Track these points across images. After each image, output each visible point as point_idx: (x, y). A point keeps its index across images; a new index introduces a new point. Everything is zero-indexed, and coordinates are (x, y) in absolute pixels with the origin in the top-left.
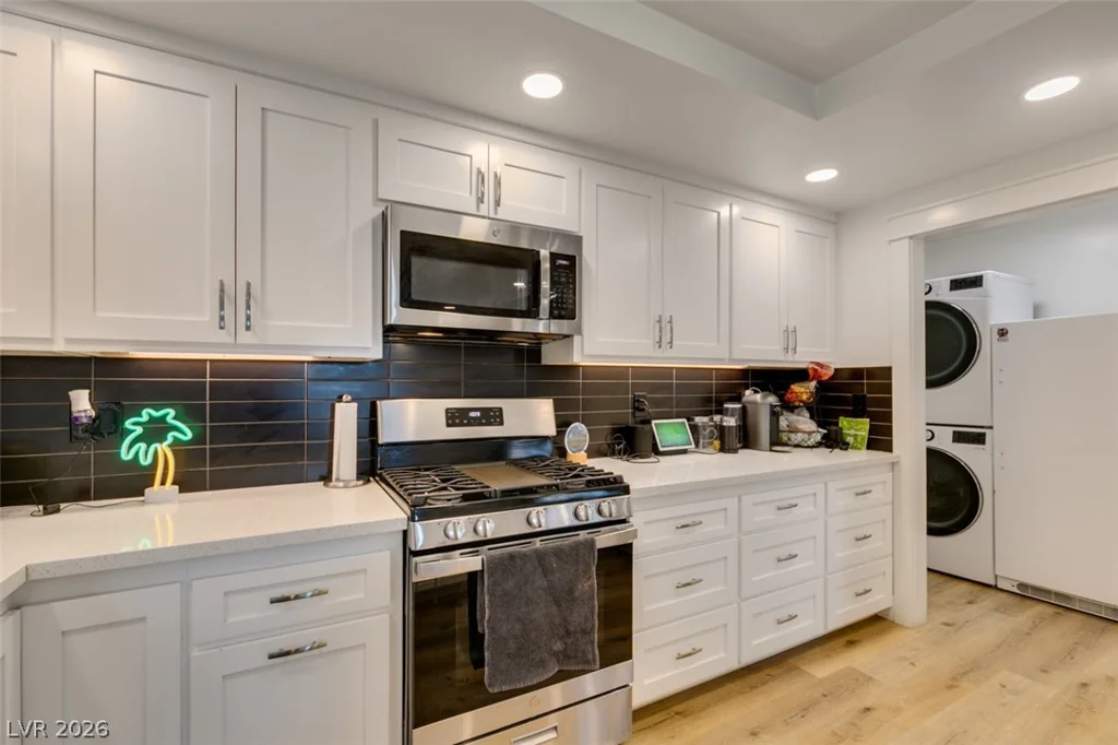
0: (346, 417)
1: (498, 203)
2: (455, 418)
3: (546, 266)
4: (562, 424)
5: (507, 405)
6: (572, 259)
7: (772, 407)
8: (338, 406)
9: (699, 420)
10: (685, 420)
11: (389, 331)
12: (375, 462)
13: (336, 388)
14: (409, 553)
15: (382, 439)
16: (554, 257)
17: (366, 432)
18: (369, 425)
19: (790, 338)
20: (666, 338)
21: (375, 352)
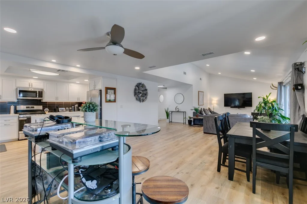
0: (12, 108)
1: (32, 86)
2: (27, 108)
3: (38, 93)
4: (44, 108)
5: (35, 106)
6: (42, 92)
7: (77, 107)
8: (11, 106)
9: (67, 108)
10: (65, 108)
11: (17, 99)
12: (16, 112)
13: (11, 104)
14: (19, 118)
15: (17, 110)
16: (39, 92)
17: (15, 109)
18: (15, 108)
19: (78, 99)
20: (57, 99)
21: (16, 101)
